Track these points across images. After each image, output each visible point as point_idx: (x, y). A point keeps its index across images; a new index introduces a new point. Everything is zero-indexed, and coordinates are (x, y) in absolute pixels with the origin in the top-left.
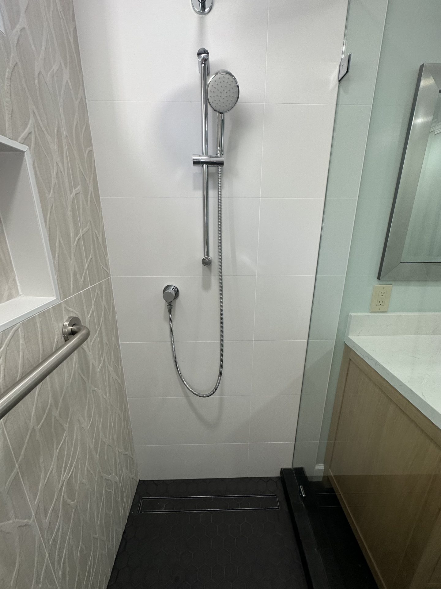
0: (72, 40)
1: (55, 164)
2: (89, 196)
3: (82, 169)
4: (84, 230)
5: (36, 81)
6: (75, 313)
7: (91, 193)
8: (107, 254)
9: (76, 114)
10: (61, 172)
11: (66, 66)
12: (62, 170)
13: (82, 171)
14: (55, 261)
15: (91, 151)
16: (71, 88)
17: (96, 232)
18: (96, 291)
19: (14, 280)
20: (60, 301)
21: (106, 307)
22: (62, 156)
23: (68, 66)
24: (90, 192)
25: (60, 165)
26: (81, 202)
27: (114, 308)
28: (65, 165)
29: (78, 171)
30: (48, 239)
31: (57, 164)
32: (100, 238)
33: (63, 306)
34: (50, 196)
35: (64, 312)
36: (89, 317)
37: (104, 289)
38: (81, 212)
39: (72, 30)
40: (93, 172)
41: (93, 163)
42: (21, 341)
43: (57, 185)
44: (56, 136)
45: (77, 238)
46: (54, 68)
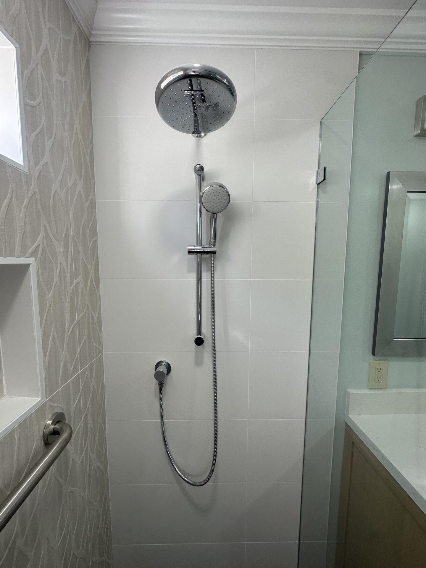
0: (88, 158)
1: (59, 265)
2: (89, 282)
3: (84, 259)
4: (80, 316)
5: (51, 200)
6: (59, 407)
7: (92, 278)
8: (101, 331)
9: (85, 214)
10: (64, 269)
11: (80, 180)
12: (65, 268)
13: (85, 261)
14: (45, 359)
15: (96, 240)
16: (83, 194)
17: (93, 313)
18: (86, 373)
20: (44, 401)
21: (95, 387)
22: (67, 255)
23: (83, 178)
24: (90, 278)
25: (64, 263)
26: (80, 290)
27: (103, 384)
28: (69, 262)
29: (80, 263)
30: (41, 339)
31: (61, 263)
32: (96, 318)
33: (48, 404)
34: (50, 295)
35: (47, 411)
36: (74, 405)
37: (95, 368)
38: (80, 298)
39: (89, 151)
40: (95, 258)
41: (96, 251)
43: (58, 283)
44: (63, 239)
45: (72, 326)
46: (70, 184)
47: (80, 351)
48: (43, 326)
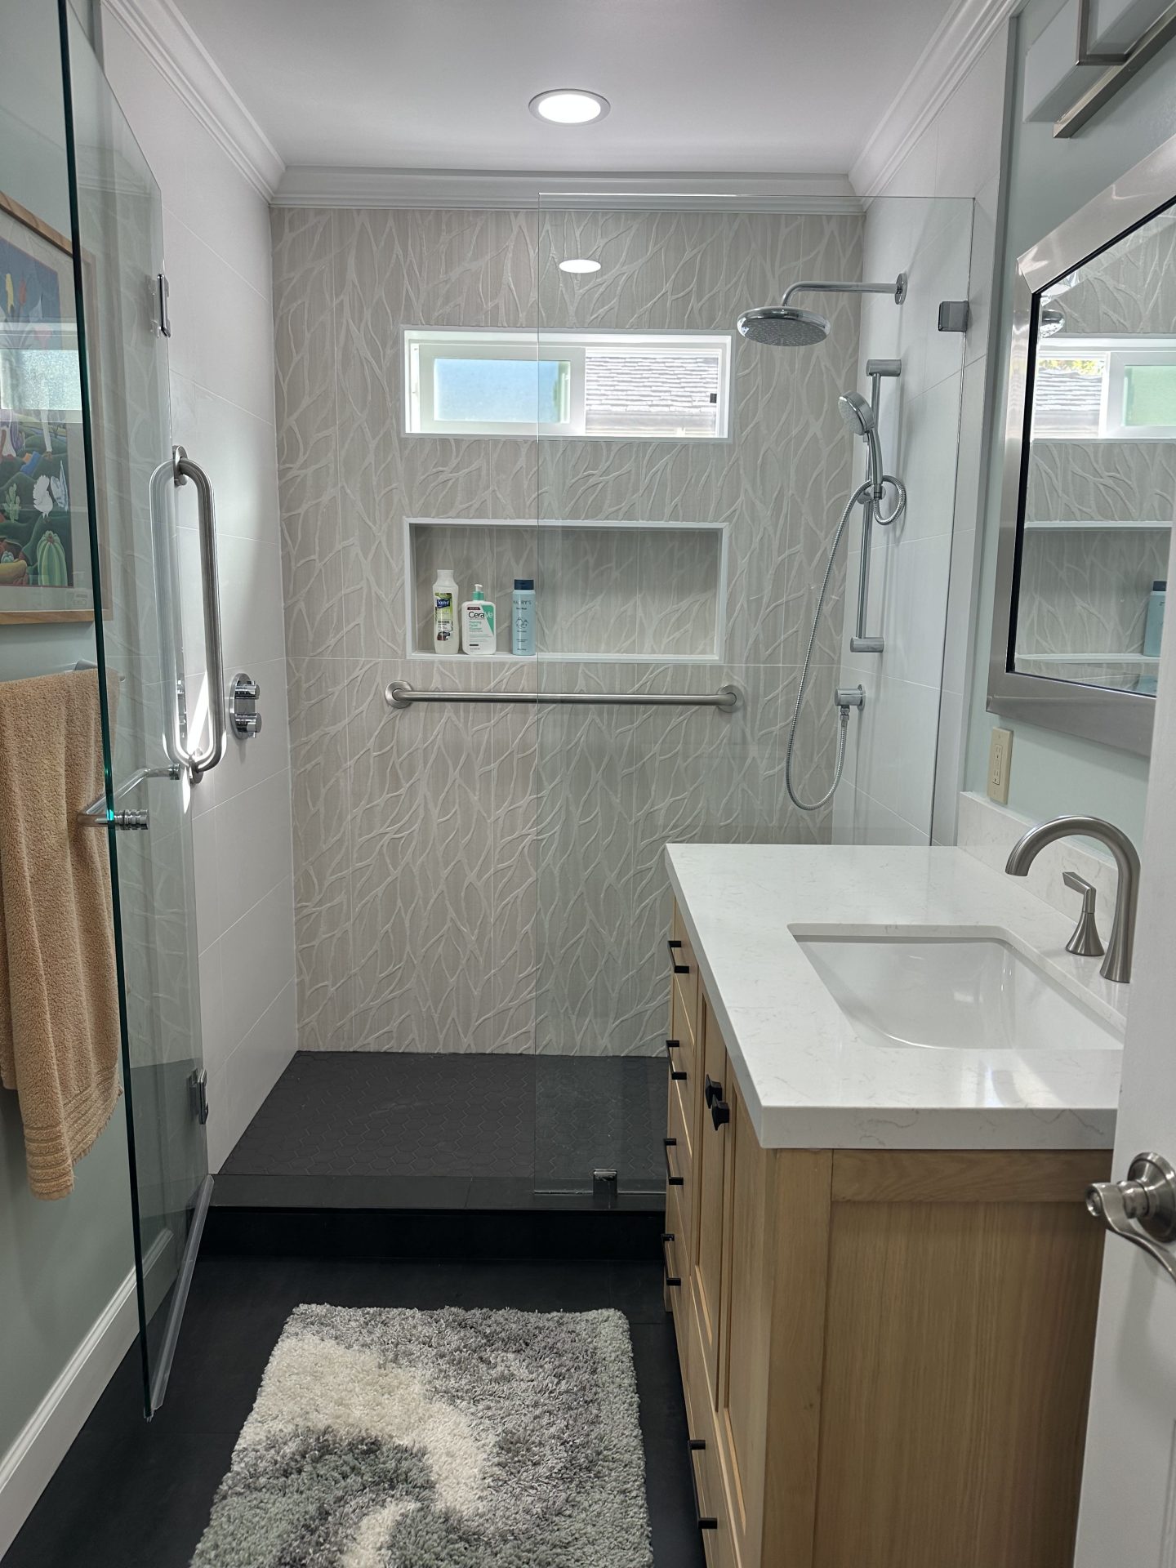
1: (762, 530)
4: (792, 595)
5: (759, 461)
6: (739, 682)
10: (769, 536)
14: (729, 624)
15: (845, 496)
19: (712, 639)
20: (722, 663)
24: (822, 549)
26: (796, 564)
29: (802, 529)
31: (765, 528)
33: (725, 670)
34: (743, 562)
35: (724, 677)
36: (766, 699)
42: (668, 679)
43: (758, 550)
44: (773, 500)
45: (775, 604)
46: (794, 433)
47: (786, 640)
48: (730, 590)
